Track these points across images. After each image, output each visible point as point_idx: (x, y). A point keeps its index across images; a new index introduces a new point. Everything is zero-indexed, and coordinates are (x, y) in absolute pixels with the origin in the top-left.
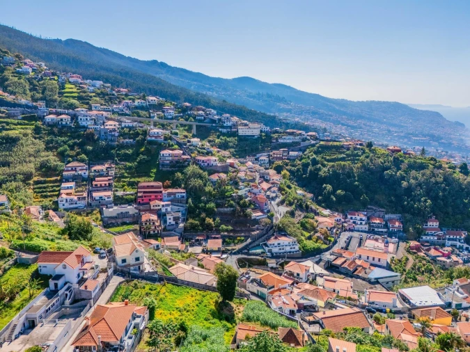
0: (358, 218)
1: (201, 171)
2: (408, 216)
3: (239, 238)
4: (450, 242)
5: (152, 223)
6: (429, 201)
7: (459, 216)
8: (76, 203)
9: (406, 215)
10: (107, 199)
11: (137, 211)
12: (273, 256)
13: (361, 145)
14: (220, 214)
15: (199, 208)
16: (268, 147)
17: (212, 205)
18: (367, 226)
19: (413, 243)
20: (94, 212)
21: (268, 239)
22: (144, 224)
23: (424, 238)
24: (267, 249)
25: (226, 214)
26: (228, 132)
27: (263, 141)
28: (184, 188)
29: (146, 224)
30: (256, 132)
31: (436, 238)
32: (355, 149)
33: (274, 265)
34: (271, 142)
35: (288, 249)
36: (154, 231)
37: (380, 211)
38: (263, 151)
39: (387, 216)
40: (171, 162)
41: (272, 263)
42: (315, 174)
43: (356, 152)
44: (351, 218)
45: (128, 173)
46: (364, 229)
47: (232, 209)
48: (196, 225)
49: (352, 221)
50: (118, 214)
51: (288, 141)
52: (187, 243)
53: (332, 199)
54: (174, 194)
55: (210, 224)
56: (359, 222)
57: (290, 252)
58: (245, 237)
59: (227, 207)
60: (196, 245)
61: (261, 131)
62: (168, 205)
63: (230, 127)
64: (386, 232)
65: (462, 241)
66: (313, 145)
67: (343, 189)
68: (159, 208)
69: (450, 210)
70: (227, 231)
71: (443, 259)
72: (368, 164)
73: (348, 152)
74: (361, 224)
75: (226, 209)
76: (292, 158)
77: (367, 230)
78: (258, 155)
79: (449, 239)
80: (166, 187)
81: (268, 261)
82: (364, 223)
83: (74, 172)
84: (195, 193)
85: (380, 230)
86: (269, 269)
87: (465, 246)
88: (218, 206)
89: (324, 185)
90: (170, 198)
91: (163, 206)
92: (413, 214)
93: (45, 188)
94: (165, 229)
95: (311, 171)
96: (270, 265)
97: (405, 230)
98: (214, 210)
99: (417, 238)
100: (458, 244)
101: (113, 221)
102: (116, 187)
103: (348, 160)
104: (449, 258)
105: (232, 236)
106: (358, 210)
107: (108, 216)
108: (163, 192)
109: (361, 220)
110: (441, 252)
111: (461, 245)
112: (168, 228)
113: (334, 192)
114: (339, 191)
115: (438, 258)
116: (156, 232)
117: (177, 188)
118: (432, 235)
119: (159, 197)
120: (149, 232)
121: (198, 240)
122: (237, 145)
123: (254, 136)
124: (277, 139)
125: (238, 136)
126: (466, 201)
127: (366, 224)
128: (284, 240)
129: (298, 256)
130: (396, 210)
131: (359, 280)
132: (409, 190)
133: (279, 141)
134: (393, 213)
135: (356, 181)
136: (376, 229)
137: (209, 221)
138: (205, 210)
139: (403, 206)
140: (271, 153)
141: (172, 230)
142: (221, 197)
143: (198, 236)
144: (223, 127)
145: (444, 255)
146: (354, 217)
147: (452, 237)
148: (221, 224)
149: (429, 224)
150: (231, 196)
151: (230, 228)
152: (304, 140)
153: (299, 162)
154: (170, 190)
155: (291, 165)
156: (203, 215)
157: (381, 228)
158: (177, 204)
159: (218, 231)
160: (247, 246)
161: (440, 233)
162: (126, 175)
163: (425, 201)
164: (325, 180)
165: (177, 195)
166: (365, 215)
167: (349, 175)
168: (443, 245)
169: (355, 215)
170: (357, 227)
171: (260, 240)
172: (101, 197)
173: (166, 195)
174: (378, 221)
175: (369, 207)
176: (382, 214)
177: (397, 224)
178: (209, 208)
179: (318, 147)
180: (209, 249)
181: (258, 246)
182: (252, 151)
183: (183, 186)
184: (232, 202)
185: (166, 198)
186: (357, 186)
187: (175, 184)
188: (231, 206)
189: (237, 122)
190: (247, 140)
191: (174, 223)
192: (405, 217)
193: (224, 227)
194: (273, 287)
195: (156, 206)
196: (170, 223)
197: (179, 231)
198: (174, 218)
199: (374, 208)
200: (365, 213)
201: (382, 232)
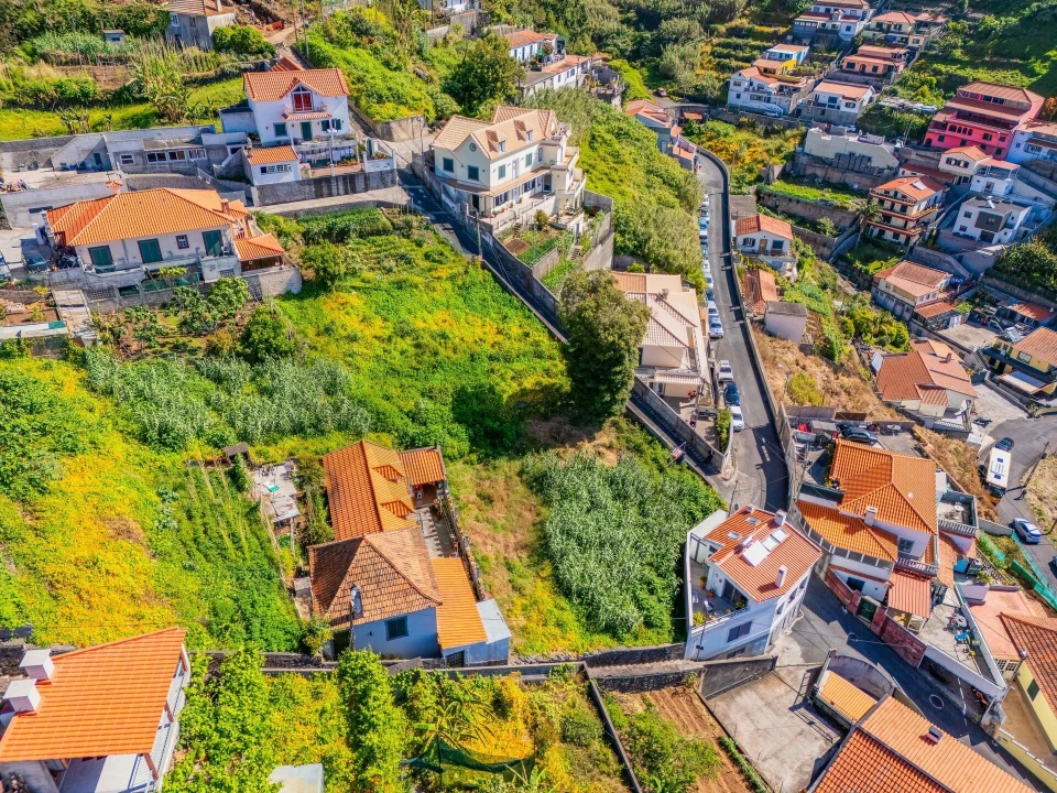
5: (897, 207)
8: (768, 100)
10: (843, 109)
11: (891, 162)
20: (788, 133)
22: (875, 201)
36: (896, 236)
45: (967, 50)
50: (839, 156)
52: (966, 308)
62: (1001, 174)
68: (963, 171)
80: (1047, 116)
83: (820, 21)
90: (1029, 154)
91: (984, 171)
93: (736, 47)
94: (932, 241)
101: (820, 172)
102: (903, 83)
107: (813, 153)
108: (1023, 128)
112: (946, 238)
116: (902, 239)
119: (995, 142)
120: (882, 232)
121: (1009, 314)
141: (952, 253)
154: (1048, 129)
158: (1041, 181)
162: (958, 53)
172: (833, 100)
173: (1023, 140)
180: (1014, 356)
185: (1017, 151)
191: (976, 232)
195: (958, 163)
196: (963, 229)
197: (972, 264)
198: (982, 214)
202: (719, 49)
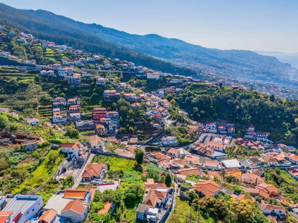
0: (212, 126)
1: (126, 102)
2: (238, 125)
3: (146, 137)
4: (260, 138)
5: (101, 130)
6: (250, 116)
7: (266, 125)
8: (62, 120)
9: (238, 124)
10: (77, 117)
11: (93, 123)
12: (164, 146)
13: (216, 84)
14: (137, 125)
15: (125, 121)
16: (164, 85)
17: (132, 120)
18: (216, 130)
19: (239, 139)
20: (71, 124)
21: (161, 137)
22: (97, 130)
23: (246, 136)
24: (161, 142)
25: (140, 124)
26: (141, 76)
27: (161, 82)
28: (117, 111)
29: (99, 130)
30: (157, 77)
31: (252, 136)
32: (213, 87)
33: (164, 150)
34: (166, 83)
35: (171, 142)
36: (103, 134)
37: (224, 122)
38: (161, 88)
39: (227, 125)
40: (110, 96)
41: (163, 149)
42: (189, 102)
43: (213, 89)
44: (208, 126)
45: (87, 103)
46: (214, 132)
47: (143, 122)
48: (124, 131)
49: (208, 127)
50: (84, 125)
51: (176, 82)
52: (120, 140)
53: (198, 115)
54: (112, 114)
55: (132, 130)
56: (212, 128)
57: (172, 144)
58: (149, 136)
59: (140, 121)
60: (124, 141)
61: (160, 76)
62: (109, 120)
63: (142, 74)
64: (226, 133)
65: (266, 138)
66: (189, 85)
67: (204, 110)
68: (105, 122)
69: (261, 121)
70: (140, 133)
71: (254, 147)
72: (219, 96)
73: (208, 89)
74: (213, 129)
75: (140, 122)
76: (177, 92)
77: (216, 132)
78: (158, 90)
79: (259, 137)
80: (108, 111)
81: (161, 149)
82: (214, 128)
83: (59, 103)
84: (123, 114)
85: (223, 132)
86: (161, 152)
87: (268, 140)
88: (136, 120)
89: (194, 108)
90: (110, 117)
91: (107, 121)
92: (241, 124)
93: (45, 111)
94: (108, 133)
95: (187, 100)
96: (162, 150)
97: (236, 132)
98: (133, 123)
99: (242, 136)
100: (264, 139)
101: (81, 129)
102: (81, 110)
103: (208, 94)
104: (258, 147)
105: (143, 136)
106: (212, 122)
107: (78, 126)
108: (107, 113)
109: (213, 127)
110: (254, 144)
111: (265, 140)
112: (110, 132)
113: (199, 112)
114: (202, 111)
115: (252, 147)
116: (104, 134)
117: (114, 111)
118: (250, 135)
119: (104, 116)
120: (100, 134)
121: (125, 138)
122: (146, 85)
123: (156, 79)
124: (169, 81)
125: (147, 79)
126: (270, 116)
127: (215, 129)
128: (169, 138)
129: (176, 146)
130: (232, 121)
131: (206, 157)
132: (240, 110)
133: (171, 82)
134: (231, 123)
135: (211, 105)
136: (221, 132)
137: (131, 128)
138: (128, 123)
139: (236, 119)
140: (166, 89)
141: (112, 133)
142: (137, 115)
143: (126, 136)
144: (138, 74)
145: (255, 145)
146: (209, 125)
147: (261, 136)
148: (137, 130)
149: (249, 129)
150: (143, 115)
151: (142, 132)
152: (185, 81)
153: (181, 95)
154: (110, 112)
155: (176, 96)
156: (128, 125)
157: (224, 131)
158: (114, 119)
159: (136, 134)
160: (151, 141)
161: (255, 134)
162: (86, 104)
163: (248, 116)
164: (195, 105)
165: (114, 115)
166: (215, 124)
167: (208, 102)
168: (256, 140)
170: (211, 131)
171: (157, 138)
172: (74, 116)
173: (108, 115)
174: (222, 128)
175: (218, 119)
176: (225, 124)
177: (232, 129)
178: (131, 122)
179: (192, 86)
180: (131, 143)
181: (156, 141)
182: (155, 88)
183: (117, 110)
184: (143, 118)
185: (108, 116)
186: (212, 108)
187: (113, 109)
188: (142, 120)
189: (146, 71)
190: (152, 81)
191: (113, 129)
193: (139, 131)
194: (160, 159)
195: (103, 121)
196: (111, 129)
197: (115, 134)
198: (113, 127)
199: (221, 120)
200: (216, 123)
201: (224, 133)
202: (41, 113)
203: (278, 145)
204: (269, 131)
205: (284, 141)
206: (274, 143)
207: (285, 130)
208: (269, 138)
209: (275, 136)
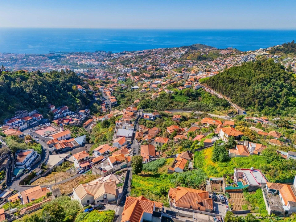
0: (17, 122)
4: (65, 113)
7: (59, 99)
9: (40, 108)
18: (26, 124)
19: (56, 122)
23: (55, 117)
24: (23, 167)
31: (60, 114)
35: (33, 158)
37: (24, 112)
39: (30, 114)
44: (12, 125)
46: (25, 127)
49: (14, 126)
56: (19, 124)
58: (2, 169)
64: (37, 123)
65: (68, 111)
74: (21, 125)
77: (27, 126)
79: (64, 112)
81: (35, 172)
82: (22, 123)
85: (33, 123)
86: (40, 176)
87: (71, 112)
92: (42, 107)
96: (38, 173)
97: (45, 117)
99: (52, 118)
100: (68, 113)
104: (73, 120)
106: (12, 118)
109: (19, 122)
110: (68, 120)
118: (57, 114)
126: (57, 91)
127: (24, 124)
130: (32, 108)
134: (32, 110)
136: (31, 124)
139: (34, 104)
145: (70, 121)
146: (13, 123)
147: (64, 111)
149: (51, 109)
161: (59, 111)
163: (42, 97)
166: (18, 119)
169: (13, 121)
170: (21, 128)
174: (30, 119)
175: (16, 112)
176: (26, 114)
177: (40, 116)
192: (40, 110)
199: (20, 112)
200: (17, 117)
201: (35, 124)
203: (80, 112)
204: (65, 104)
205: (79, 108)
206: (75, 113)
207: (73, 99)
208: (70, 110)
209: (72, 106)
